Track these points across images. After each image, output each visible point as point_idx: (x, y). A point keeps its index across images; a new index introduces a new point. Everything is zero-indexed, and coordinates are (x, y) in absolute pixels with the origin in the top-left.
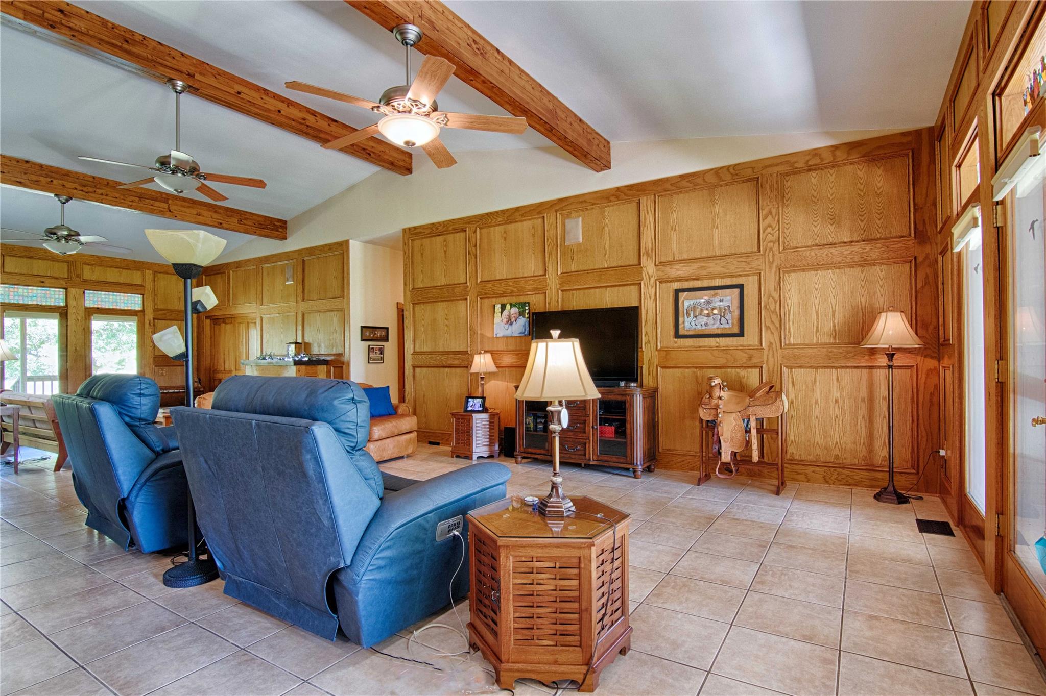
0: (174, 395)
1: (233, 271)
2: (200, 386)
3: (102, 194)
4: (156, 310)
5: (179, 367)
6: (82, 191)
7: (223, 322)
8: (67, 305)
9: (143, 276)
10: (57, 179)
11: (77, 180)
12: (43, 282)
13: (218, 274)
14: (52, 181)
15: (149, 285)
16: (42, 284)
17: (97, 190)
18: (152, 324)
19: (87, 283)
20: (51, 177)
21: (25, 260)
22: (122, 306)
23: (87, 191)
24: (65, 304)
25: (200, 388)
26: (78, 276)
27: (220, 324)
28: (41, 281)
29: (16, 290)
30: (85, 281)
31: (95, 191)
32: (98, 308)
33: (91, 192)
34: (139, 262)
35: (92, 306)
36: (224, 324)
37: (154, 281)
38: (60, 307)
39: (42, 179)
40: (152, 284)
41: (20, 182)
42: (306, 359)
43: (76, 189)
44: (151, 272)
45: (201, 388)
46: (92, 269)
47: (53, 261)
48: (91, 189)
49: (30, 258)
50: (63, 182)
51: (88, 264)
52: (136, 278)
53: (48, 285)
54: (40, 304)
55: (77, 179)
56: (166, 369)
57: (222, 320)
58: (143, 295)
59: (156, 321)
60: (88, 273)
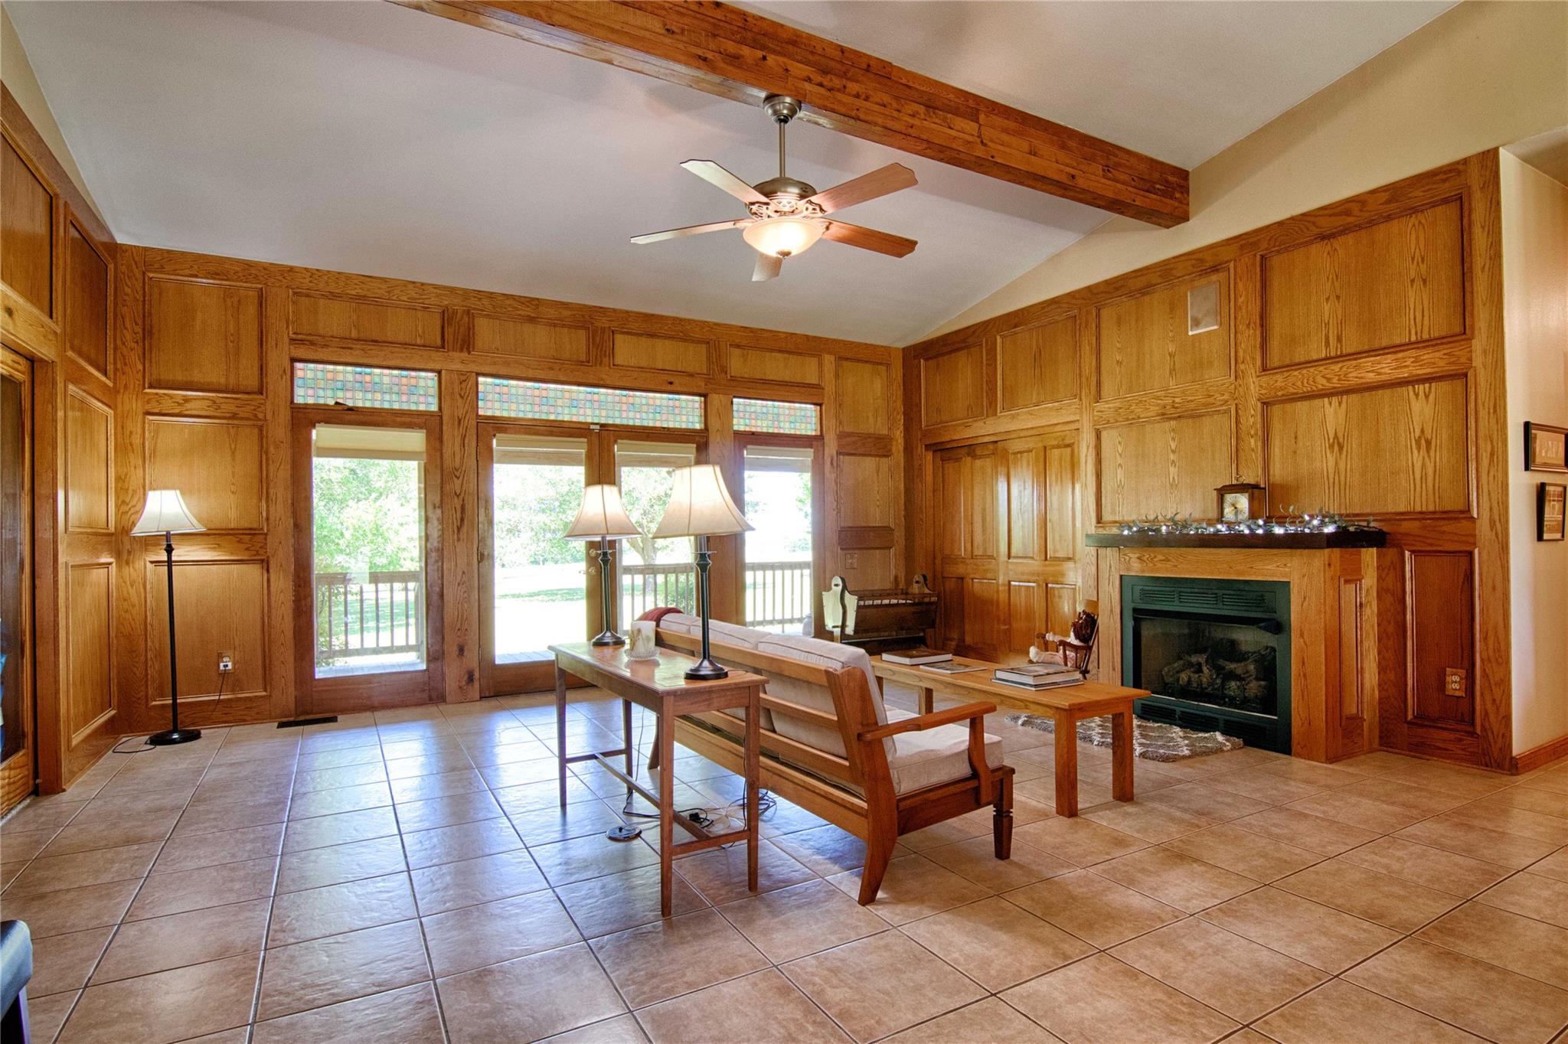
0: (891, 610)
1: (1003, 337)
2: (927, 591)
3: (857, 96)
4: (841, 436)
5: (878, 551)
6: (821, 85)
7: (969, 454)
8: (706, 429)
9: (821, 365)
10: (774, 52)
11: (811, 57)
12: (671, 383)
13: (959, 349)
14: (764, 58)
15: (829, 386)
16: (670, 387)
17: (850, 85)
18: (835, 464)
19: (735, 383)
20: (763, 48)
21: (644, 340)
22: (787, 429)
23: (830, 85)
24: (703, 426)
25: (925, 595)
26: (724, 370)
27: (958, 460)
28: (667, 382)
29: (631, 400)
30: (733, 379)
31: (845, 87)
32: (753, 433)
33: (839, 90)
34: (815, 338)
35: (742, 428)
36: (969, 459)
37: (837, 376)
38: (694, 431)
39: (746, 51)
40: (834, 382)
41: (705, 59)
42: (1330, 529)
43: (809, 80)
44: (832, 358)
45: (930, 596)
46: (743, 355)
47: (685, 340)
48: (837, 82)
49: (652, 336)
50: (786, 60)
51: (738, 346)
52: (808, 371)
53: (679, 389)
54: (666, 426)
55: (812, 52)
56: (857, 554)
57: (963, 451)
58: (820, 405)
59: (841, 457)
60: (737, 364)
